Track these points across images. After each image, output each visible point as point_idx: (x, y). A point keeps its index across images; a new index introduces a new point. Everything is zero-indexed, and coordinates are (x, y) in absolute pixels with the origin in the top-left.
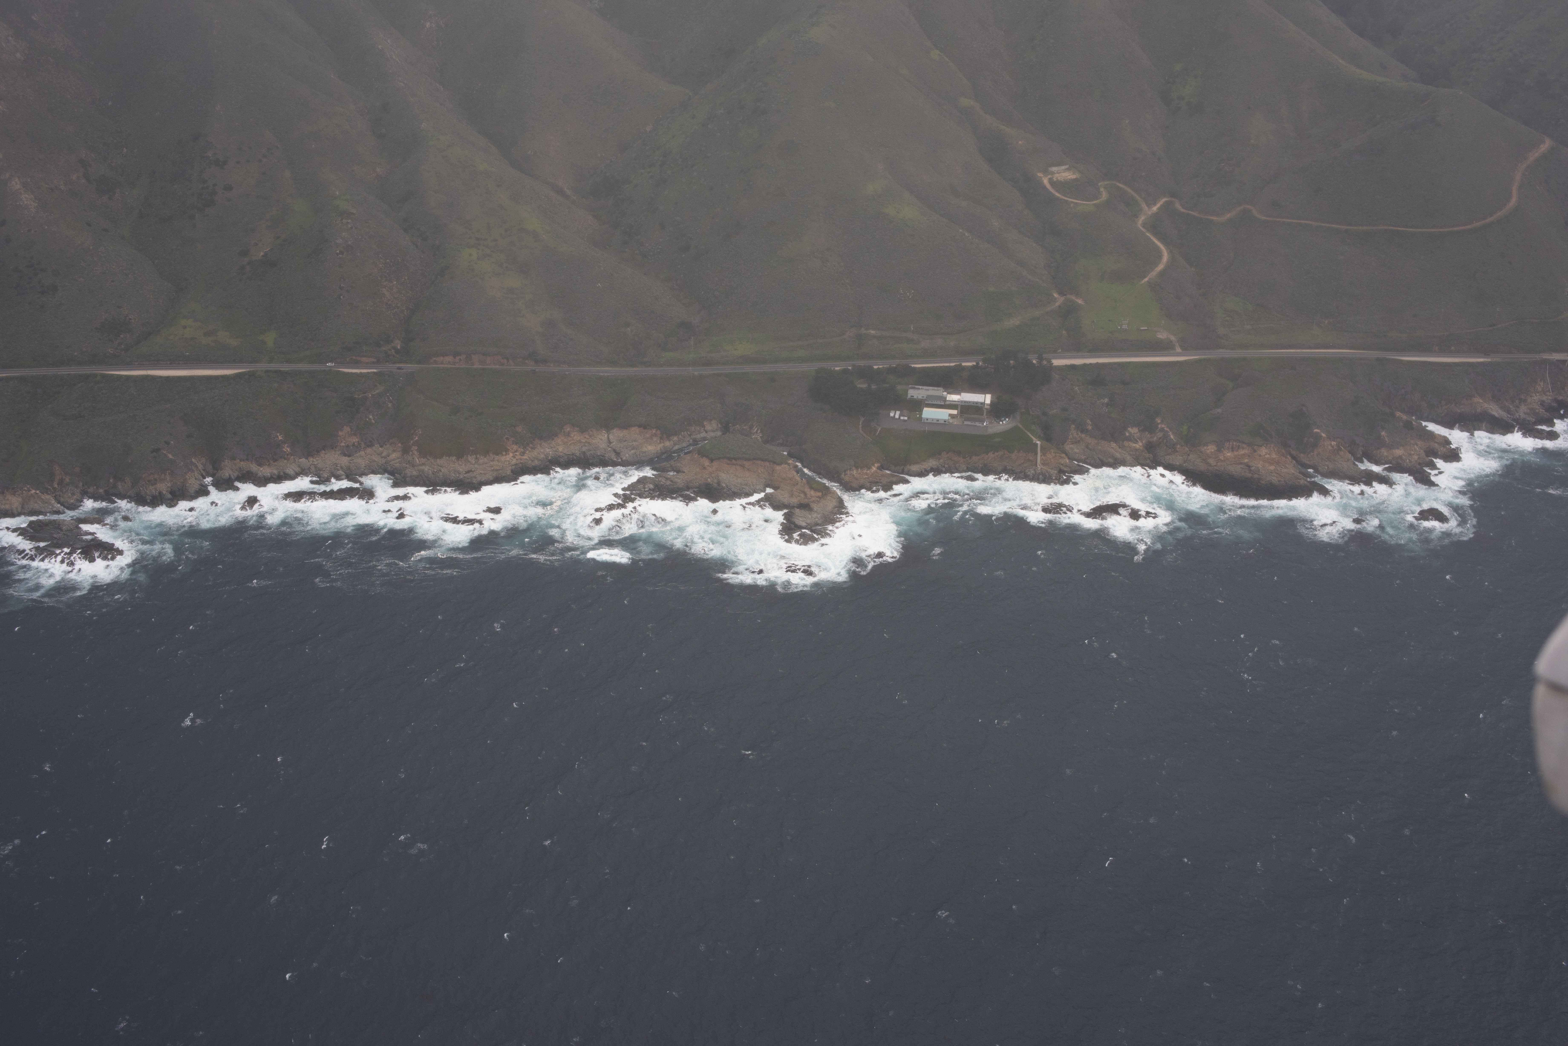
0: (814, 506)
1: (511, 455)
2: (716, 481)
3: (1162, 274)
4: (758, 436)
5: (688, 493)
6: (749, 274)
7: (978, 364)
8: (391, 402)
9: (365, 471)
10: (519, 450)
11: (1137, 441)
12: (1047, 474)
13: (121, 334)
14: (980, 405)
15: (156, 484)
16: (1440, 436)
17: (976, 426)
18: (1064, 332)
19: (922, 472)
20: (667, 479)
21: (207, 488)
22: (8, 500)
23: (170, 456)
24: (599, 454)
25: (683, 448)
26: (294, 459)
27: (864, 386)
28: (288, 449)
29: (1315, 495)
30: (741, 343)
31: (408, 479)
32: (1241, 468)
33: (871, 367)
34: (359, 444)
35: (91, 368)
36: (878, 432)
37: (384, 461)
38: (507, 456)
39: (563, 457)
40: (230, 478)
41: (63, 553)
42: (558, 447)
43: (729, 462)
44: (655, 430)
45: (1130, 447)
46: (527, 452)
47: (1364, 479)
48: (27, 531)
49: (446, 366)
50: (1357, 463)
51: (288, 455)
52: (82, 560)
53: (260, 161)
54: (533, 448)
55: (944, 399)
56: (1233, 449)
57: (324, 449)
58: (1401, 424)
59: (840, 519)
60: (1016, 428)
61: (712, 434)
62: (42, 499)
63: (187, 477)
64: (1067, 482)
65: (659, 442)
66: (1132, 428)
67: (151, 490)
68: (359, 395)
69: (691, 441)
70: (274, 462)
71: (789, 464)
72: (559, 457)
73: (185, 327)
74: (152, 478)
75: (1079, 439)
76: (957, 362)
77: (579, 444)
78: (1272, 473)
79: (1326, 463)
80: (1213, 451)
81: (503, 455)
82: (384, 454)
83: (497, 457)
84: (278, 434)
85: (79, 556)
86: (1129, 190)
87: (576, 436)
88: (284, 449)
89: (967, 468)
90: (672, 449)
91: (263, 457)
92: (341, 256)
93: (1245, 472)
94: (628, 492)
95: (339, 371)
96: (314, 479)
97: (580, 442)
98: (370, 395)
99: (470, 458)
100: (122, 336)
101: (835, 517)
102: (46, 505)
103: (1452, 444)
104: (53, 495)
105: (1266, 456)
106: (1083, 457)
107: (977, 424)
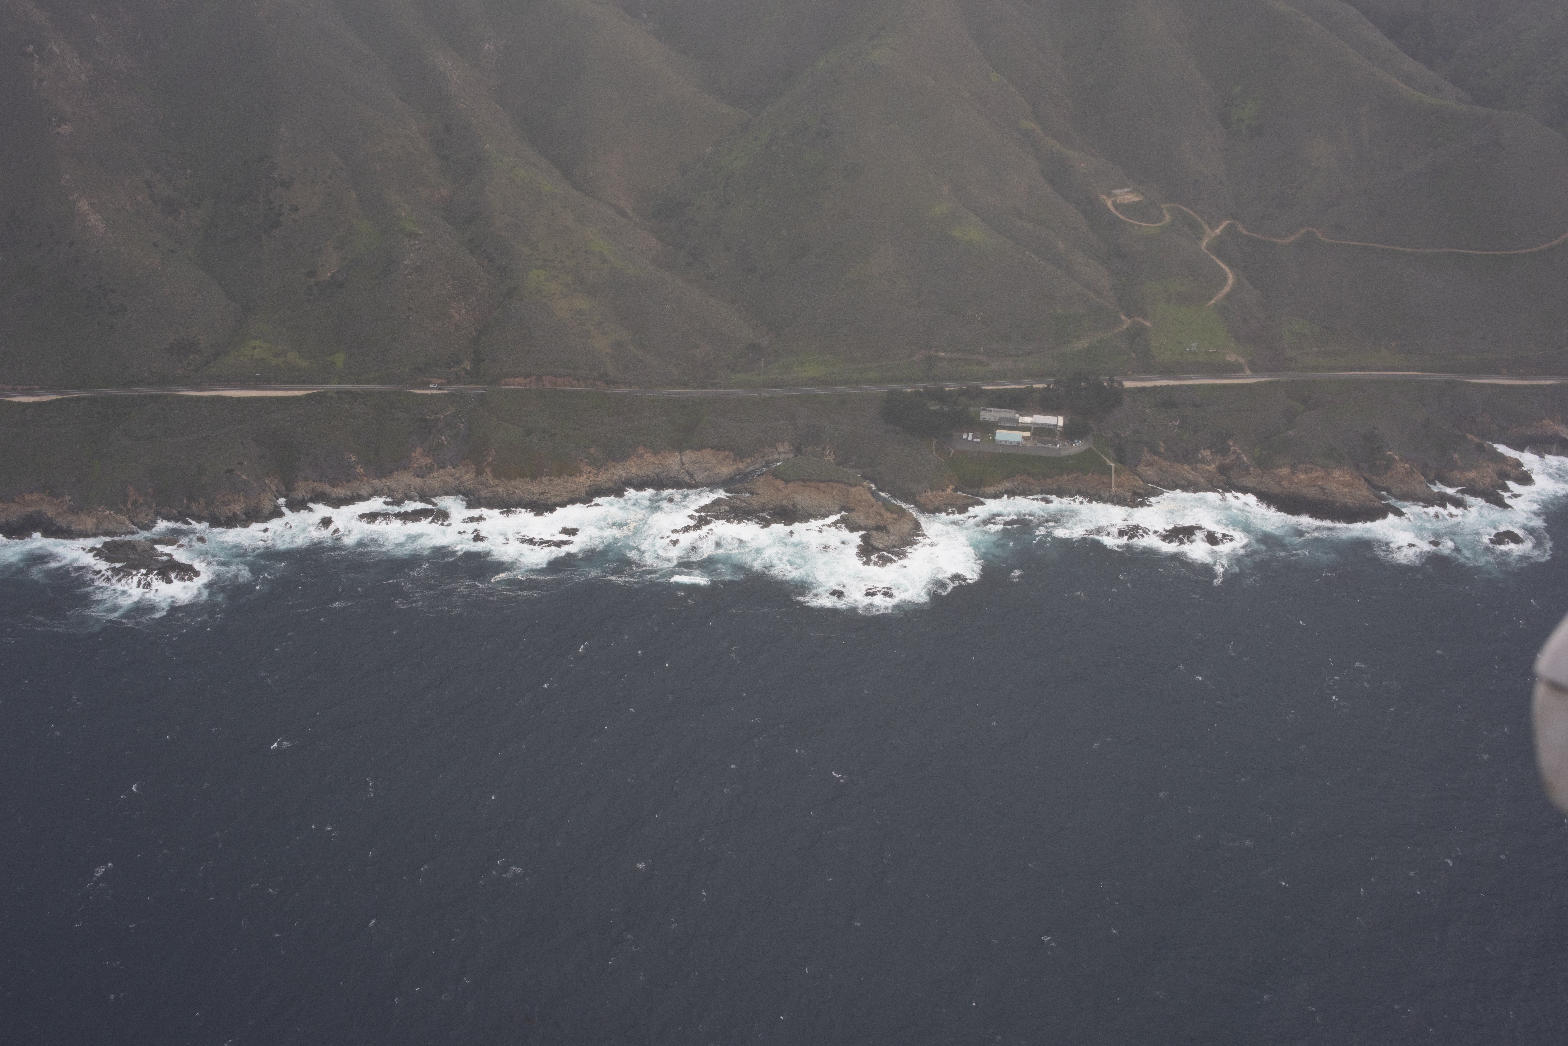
0: (890, 528)
1: (585, 476)
2: (791, 503)
3: (1228, 296)
4: (831, 458)
5: (764, 515)
6: (817, 296)
7: (1049, 386)
8: (463, 423)
9: (439, 492)
10: (593, 471)
11: (1210, 463)
12: (1122, 496)
13: (190, 355)
14: (1052, 427)
15: (230, 505)
16: (1512, 458)
17: (1049, 448)
18: (1132, 354)
19: (996, 494)
20: (742, 501)
21: (281, 509)
22: (82, 520)
23: (244, 477)
24: (672, 475)
25: (755, 470)
26: (367, 480)
27: (936, 408)
28: (362, 470)
29: (1391, 516)
30: (811, 365)
31: (482, 501)
32: (1315, 490)
33: (942, 389)
34: (432, 465)
35: (161, 389)
36: (952, 454)
37: (457, 482)
38: (581, 478)
39: (636, 478)
40: (304, 499)
41: (140, 574)
42: (631, 468)
43: (803, 484)
44: (728, 451)
45: (1203, 470)
46: (601, 474)
47: (1437, 502)
48: (103, 552)
49: (517, 387)
50: (1429, 485)
51: (361, 476)
52: (159, 581)
53: (325, 182)
54: (607, 470)
55: (1017, 421)
56: (1306, 471)
57: (396, 470)
58: (1473, 446)
59: (918, 541)
60: (1090, 449)
61: (785, 456)
62: (117, 520)
63: (261, 497)
64: (1142, 504)
65: (732, 463)
66: (1204, 450)
67: (226, 511)
68: (431, 417)
69: (764, 462)
70: (347, 483)
71: (863, 486)
72: (633, 478)
73: (254, 348)
74: (226, 499)
75: (1152, 461)
76: (1029, 384)
77: (652, 466)
78: (1346, 495)
79: (1400, 485)
80: (1286, 473)
81: (577, 476)
82: (457, 475)
83: (571, 479)
84: (351, 455)
85: (156, 577)
86: (1191, 212)
87: (649, 458)
88: (357, 470)
89: (1042, 490)
90: (744, 471)
91: (336, 478)
92: (409, 277)
93: (1319, 494)
94: (703, 514)
95: (410, 392)
96: (389, 500)
97: (653, 463)
98: (442, 417)
99: (543, 479)
100: (191, 357)
101: (912, 539)
102: (121, 526)
103: (1523, 466)
104: (127, 516)
105: (1340, 479)
106: (1157, 480)
107: (1051, 446)
